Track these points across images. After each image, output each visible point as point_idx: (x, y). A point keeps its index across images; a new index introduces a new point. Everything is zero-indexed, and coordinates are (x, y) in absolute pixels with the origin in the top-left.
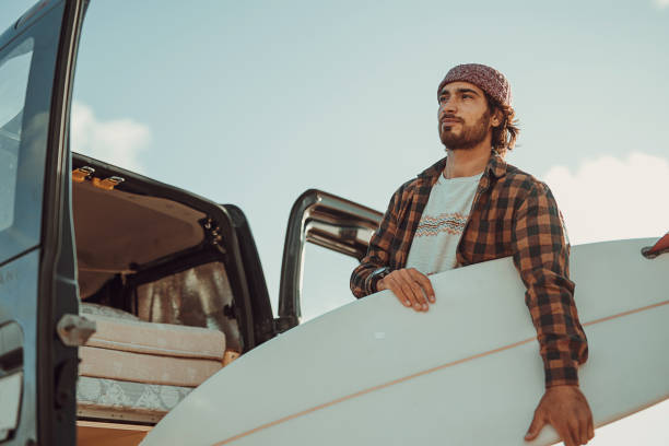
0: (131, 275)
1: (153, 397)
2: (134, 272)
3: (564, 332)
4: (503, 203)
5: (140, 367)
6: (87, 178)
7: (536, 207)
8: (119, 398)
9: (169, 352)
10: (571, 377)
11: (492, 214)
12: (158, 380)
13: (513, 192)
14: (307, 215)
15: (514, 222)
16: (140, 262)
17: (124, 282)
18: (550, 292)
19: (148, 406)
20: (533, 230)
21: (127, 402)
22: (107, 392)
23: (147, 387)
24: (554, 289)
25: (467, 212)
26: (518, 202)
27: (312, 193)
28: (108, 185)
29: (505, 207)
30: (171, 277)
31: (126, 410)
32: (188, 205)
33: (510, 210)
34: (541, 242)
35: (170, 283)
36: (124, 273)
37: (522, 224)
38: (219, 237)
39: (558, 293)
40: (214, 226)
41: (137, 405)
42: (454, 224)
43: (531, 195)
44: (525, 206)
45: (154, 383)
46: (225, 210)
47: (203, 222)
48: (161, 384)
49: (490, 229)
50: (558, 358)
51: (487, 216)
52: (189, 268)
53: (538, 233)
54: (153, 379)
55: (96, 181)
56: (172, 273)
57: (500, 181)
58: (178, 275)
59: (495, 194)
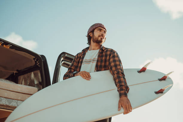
0: (17, 73)
1: (15, 103)
2: (17, 72)
3: (124, 84)
4: (106, 56)
5: (12, 95)
6: (2, 45)
7: (114, 56)
8: (6, 103)
9: (21, 92)
10: (126, 95)
11: (104, 58)
12: (17, 99)
13: (108, 53)
14: (62, 59)
15: (109, 60)
16: (19, 69)
17: (15, 75)
18: (120, 75)
19: (14, 105)
20: (114, 61)
21: (7, 104)
22: (2, 101)
23: (14, 101)
24: (121, 75)
25: (97, 57)
26: (110, 55)
27: (64, 53)
28: (8, 47)
29: (107, 56)
30: (27, 74)
31: (7, 106)
32: (30, 54)
33: (108, 57)
34: (117, 64)
35: (27, 76)
36: (15, 72)
37: (111, 60)
38: (39, 63)
39: (122, 76)
40: (37, 60)
41: (11, 105)
42: (93, 60)
43: (113, 53)
44: (112, 56)
45: (16, 100)
46: (40, 56)
47: (34, 59)
48: (18, 100)
49: (103, 62)
50: (123, 90)
51: (102, 59)
52: (32, 72)
53: (116, 62)
54: (16, 99)
55: (4, 46)
56: (27, 73)
57: (105, 51)
58: (29, 74)
59: (104, 54)
